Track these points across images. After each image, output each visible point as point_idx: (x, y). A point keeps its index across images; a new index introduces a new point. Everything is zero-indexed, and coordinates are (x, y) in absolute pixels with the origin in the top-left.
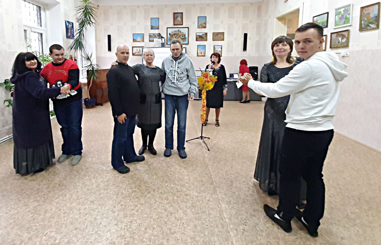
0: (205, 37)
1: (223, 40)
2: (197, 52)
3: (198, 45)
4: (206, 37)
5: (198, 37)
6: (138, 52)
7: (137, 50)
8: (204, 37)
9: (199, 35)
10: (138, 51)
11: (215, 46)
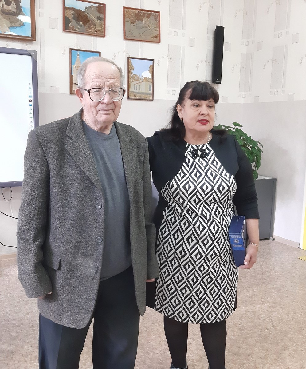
0: (98, 22)
1: (157, 39)
2: (71, 77)
3: (71, 49)
4: (102, 19)
5: (70, 14)
8: (93, 16)
9: (72, 9)
11: (131, 59)
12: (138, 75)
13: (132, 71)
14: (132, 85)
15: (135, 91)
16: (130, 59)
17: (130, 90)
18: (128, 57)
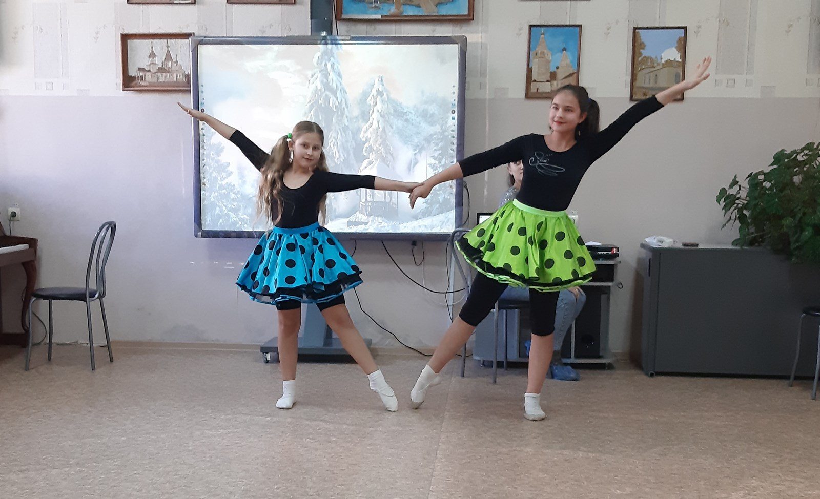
2: (529, 70)
3: (531, 26)
6: (161, 70)
7: (152, 55)
10: (159, 61)
11: (640, 31)
12: (653, 57)
13: (641, 51)
14: (640, 75)
15: (646, 85)
16: (637, 30)
17: (637, 85)
18: (634, 28)
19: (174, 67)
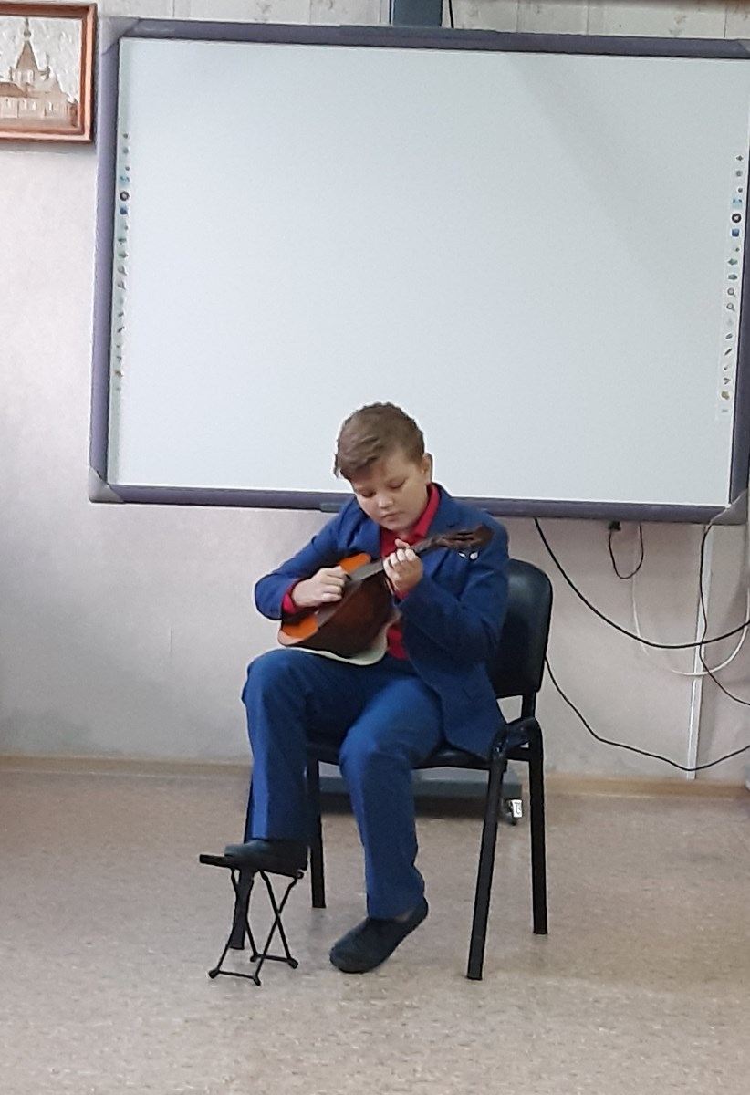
6: (8, 89)
19: (40, 84)
